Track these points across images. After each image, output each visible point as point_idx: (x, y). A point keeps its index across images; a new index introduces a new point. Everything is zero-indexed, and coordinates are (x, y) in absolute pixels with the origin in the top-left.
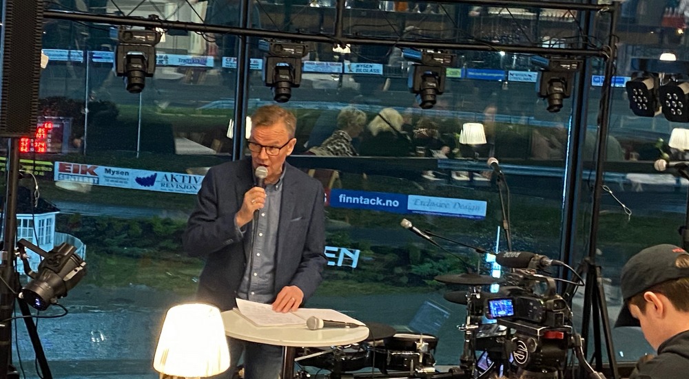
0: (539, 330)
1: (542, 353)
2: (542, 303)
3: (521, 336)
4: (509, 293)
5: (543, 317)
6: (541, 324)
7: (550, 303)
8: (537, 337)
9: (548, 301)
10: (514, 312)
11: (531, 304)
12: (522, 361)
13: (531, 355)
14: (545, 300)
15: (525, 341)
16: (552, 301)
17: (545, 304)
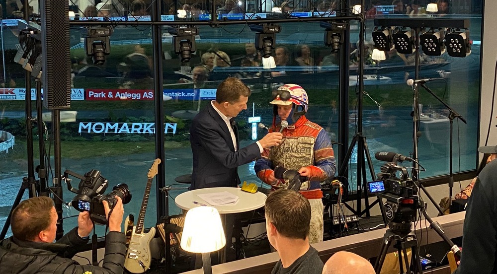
0: (398, 199)
1: (401, 212)
2: (400, 183)
3: (389, 203)
4: (382, 177)
5: (401, 191)
6: (400, 196)
7: (404, 183)
8: (397, 203)
9: (403, 182)
10: (385, 188)
11: (394, 184)
12: (390, 217)
13: (395, 214)
14: (401, 182)
15: (391, 205)
16: (405, 182)
17: (401, 184)
